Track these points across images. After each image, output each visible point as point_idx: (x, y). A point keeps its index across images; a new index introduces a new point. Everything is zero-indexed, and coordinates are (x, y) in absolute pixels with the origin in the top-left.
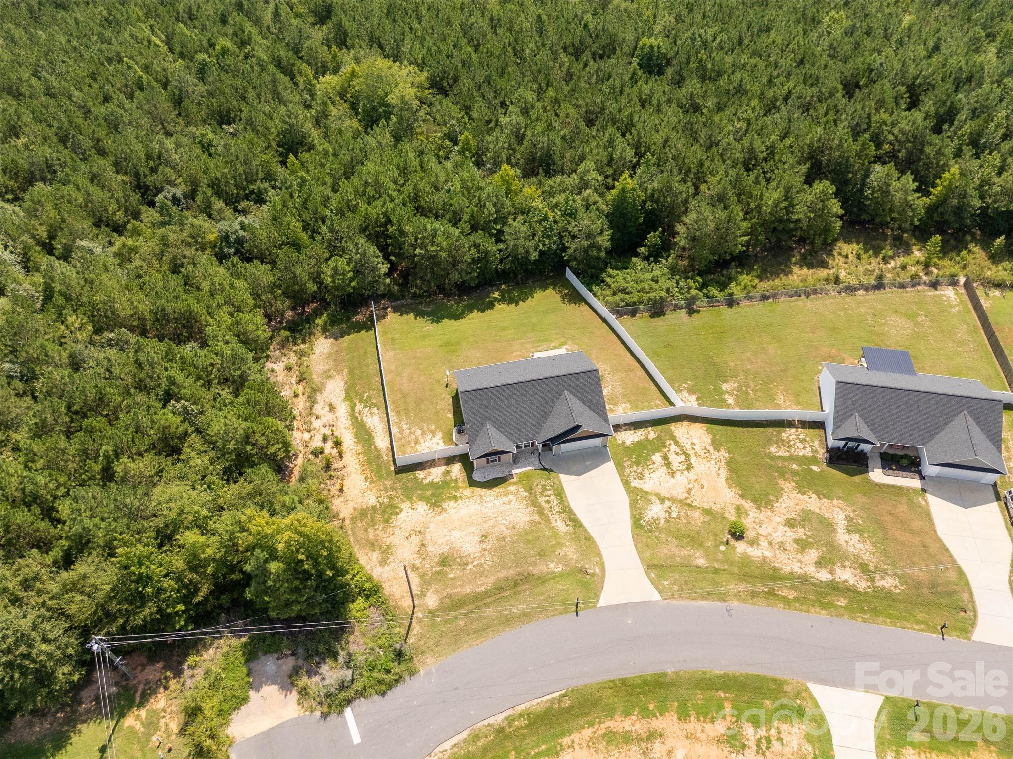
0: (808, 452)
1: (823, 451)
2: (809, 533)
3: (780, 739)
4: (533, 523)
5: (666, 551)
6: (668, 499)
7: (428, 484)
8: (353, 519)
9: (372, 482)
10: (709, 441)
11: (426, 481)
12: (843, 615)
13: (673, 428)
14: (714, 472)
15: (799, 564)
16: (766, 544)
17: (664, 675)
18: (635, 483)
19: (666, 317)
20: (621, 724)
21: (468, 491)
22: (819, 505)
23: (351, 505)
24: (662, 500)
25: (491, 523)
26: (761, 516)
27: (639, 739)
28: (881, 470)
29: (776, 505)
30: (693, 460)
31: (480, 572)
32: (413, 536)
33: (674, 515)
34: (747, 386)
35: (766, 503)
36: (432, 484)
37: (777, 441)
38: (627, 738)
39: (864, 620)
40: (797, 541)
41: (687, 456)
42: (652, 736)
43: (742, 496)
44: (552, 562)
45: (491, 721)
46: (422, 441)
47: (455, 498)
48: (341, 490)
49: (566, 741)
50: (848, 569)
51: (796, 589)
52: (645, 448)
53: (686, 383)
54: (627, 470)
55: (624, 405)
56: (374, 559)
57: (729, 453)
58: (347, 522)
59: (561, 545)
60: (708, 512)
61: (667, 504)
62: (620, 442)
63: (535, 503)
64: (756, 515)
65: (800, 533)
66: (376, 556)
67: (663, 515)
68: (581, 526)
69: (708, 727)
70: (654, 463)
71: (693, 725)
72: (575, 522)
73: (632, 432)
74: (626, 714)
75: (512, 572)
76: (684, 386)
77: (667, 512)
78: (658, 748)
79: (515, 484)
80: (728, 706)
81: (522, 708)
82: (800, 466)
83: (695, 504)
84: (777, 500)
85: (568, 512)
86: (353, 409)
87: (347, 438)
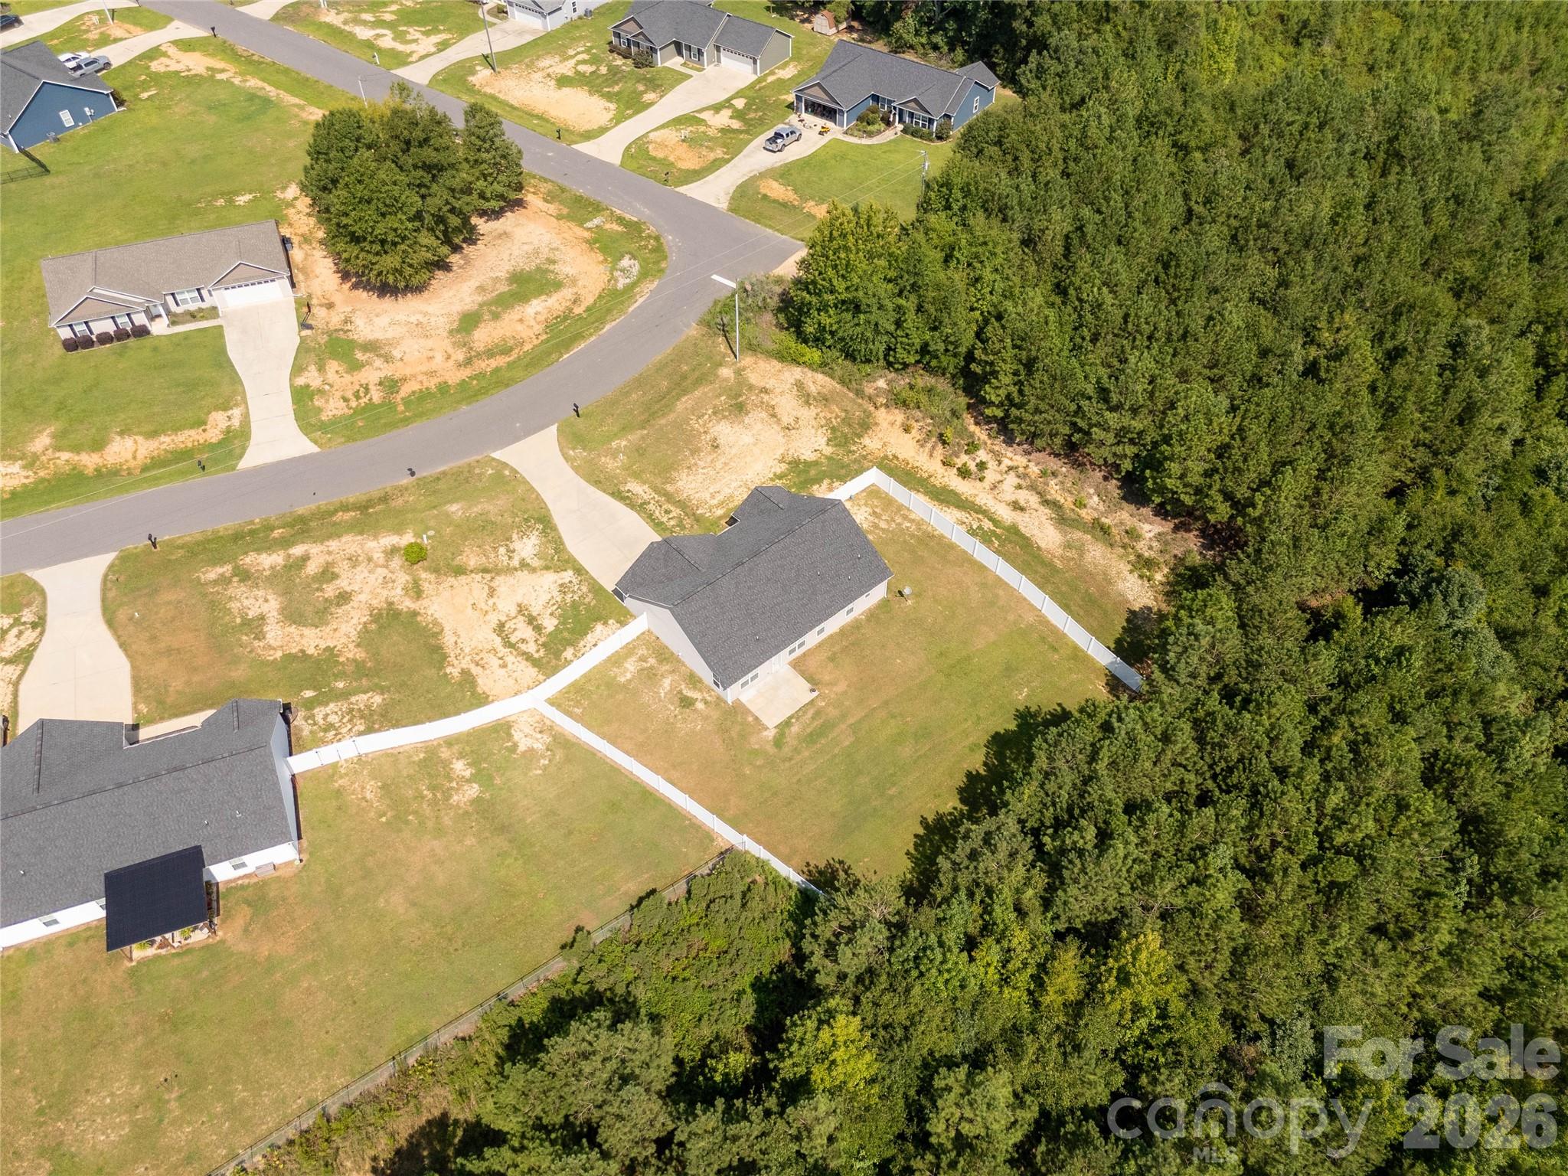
0: (321, 711)
1: (296, 722)
2: (317, 594)
3: (346, 401)
4: (670, 480)
5: (500, 502)
6: (516, 569)
7: (822, 480)
8: (869, 415)
9: (886, 457)
10: (480, 681)
12: (278, 520)
14: (463, 635)
15: (331, 549)
16: (376, 556)
17: (469, 404)
18: (568, 575)
20: (500, 361)
22: (304, 642)
23: (884, 424)
24: (524, 565)
25: (719, 465)
26: (385, 593)
27: (479, 355)
29: (364, 619)
30: (498, 640)
31: (697, 411)
32: (791, 421)
33: (502, 550)
34: (434, 803)
35: (380, 615)
37: (372, 714)
38: (490, 353)
39: (252, 522)
40: (335, 577)
41: (510, 645)
42: (468, 362)
43: (415, 614)
44: (626, 446)
45: (614, 323)
46: (870, 518)
47: (779, 477)
48: (906, 429)
49: (544, 337)
50: (267, 567)
51: (335, 524)
52: (572, 631)
53: (544, 768)
54: (584, 589)
55: (629, 676)
56: (811, 384)
57: (446, 675)
58: (872, 409)
59: (626, 468)
60: (460, 571)
61: (516, 563)
62: (612, 621)
63: (682, 505)
64: (393, 593)
65: (330, 590)
66: (812, 389)
67: (517, 545)
68: (612, 494)
69: (416, 387)
70: (551, 614)
71: (432, 384)
72: (619, 496)
74: (497, 370)
75: (663, 422)
76: (545, 762)
77: (513, 551)
78: (460, 355)
79: (720, 518)
80: (401, 408)
81: (592, 339)
82: (332, 690)
83: (478, 577)
84: (365, 627)
85: (640, 507)
86: (991, 519)
87: (959, 485)
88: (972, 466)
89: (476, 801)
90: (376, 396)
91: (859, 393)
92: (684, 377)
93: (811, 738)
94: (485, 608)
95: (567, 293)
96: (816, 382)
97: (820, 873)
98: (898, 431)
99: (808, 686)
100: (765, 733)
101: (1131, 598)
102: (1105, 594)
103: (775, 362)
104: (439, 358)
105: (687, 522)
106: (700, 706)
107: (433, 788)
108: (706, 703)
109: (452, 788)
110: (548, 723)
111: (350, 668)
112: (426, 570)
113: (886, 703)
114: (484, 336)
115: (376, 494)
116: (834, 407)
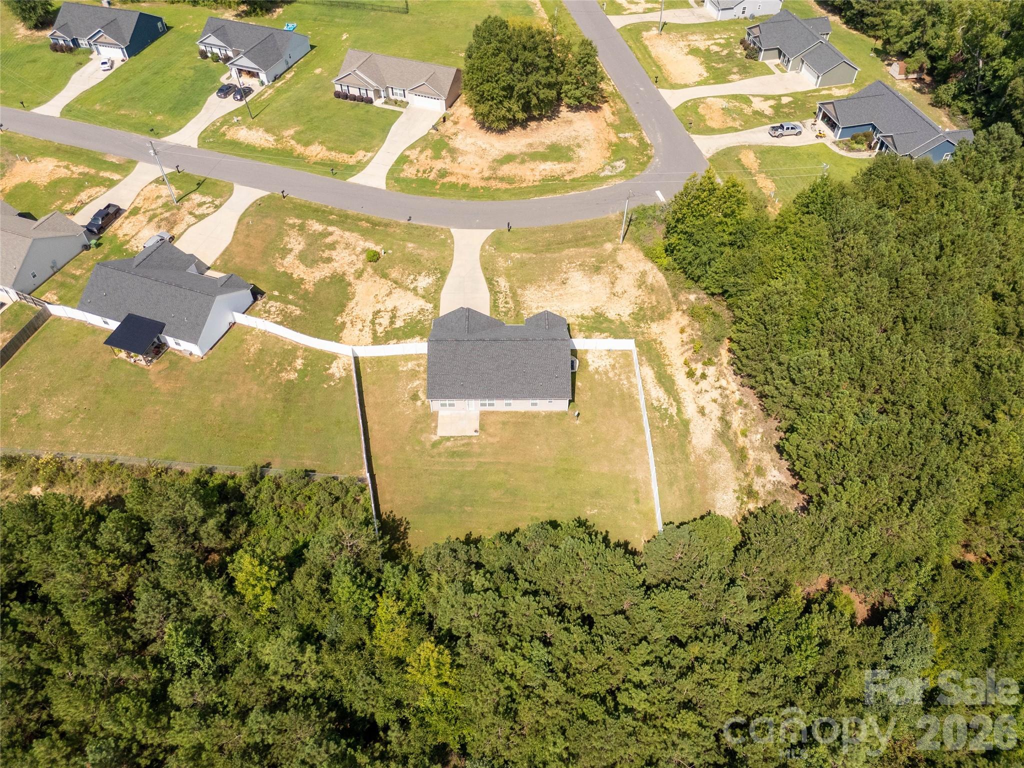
1: (258, 302)
2: (320, 252)
4: (523, 288)
6: (409, 289)
7: (604, 332)
8: (669, 311)
10: (345, 331)
14: (359, 306)
15: (344, 236)
16: (358, 249)
17: (469, 200)
18: (430, 306)
20: (504, 186)
22: (296, 270)
23: (673, 322)
24: (415, 289)
25: (556, 293)
26: (346, 268)
27: (496, 178)
29: (328, 275)
30: (371, 317)
31: (572, 259)
32: (620, 291)
33: (412, 277)
34: (273, 370)
35: (336, 276)
37: (289, 317)
38: (502, 179)
39: (327, 207)
40: (334, 249)
41: (373, 322)
42: (489, 178)
43: (350, 284)
46: (608, 367)
47: (583, 317)
48: (682, 331)
50: (313, 230)
52: (404, 333)
53: (329, 386)
55: (405, 369)
56: (651, 277)
57: (335, 319)
58: (675, 309)
59: (507, 269)
60: (385, 276)
61: (412, 286)
63: (517, 303)
64: (350, 270)
65: (327, 254)
66: (650, 280)
67: (420, 278)
68: (487, 279)
70: (404, 320)
71: (462, 182)
72: (490, 282)
74: (498, 190)
76: (334, 384)
77: (416, 280)
78: (487, 174)
80: (438, 187)
81: (559, 196)
82: (286, 297)
83: (390, 283)
84: (325, 278)
85: (494, 292)
86: (678, 409)
87: (681, 379)
88: (698, 373)
89: (289, 381)
90: (433, 176)
91: (675, 296)
93: (453, 454)
94: (380, 299)
95: (569, 166)
96: (656, 277)
97: (393, 520)
98: (677, 329)
99: (477, 427)
100: (433, 436)
101: (718, 505)
102: (704, 492)
103: (641, 254)
104: (477, 170)
105: (512, 313)
106: (419, 403)
107: (279, 364)
108: (423, 403)
109: (286, 369)
111: (302, 292)
112: (372, 267)
113: (509, 464)
114: (507, 170)
115: (385, 221)
116: (654, 298)
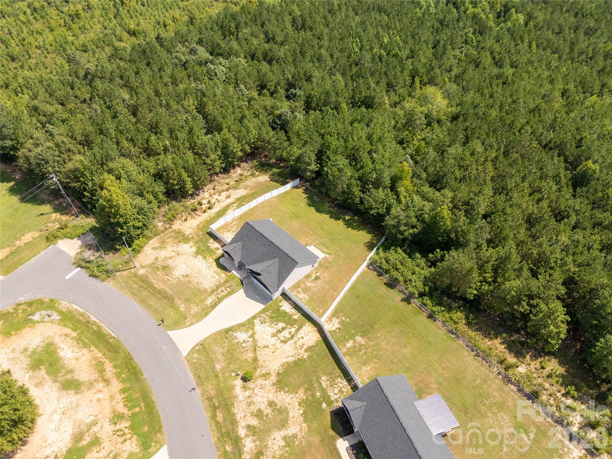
0: (333, 397)
2: (270, 416)
3: (125, 440)
4: (205, 290)
5: (216, 349)
6: (254, 339)
7: (207, 245)
8: (174, 231)
9: (198, 228)
10: (310, 345)
11: (209, 244)
12: (219, 451)
13: (307, 324)
14: (288, 354)
15: (242, 416)
16: (247, 394)
17: (142, 374)
18: (257, 321)
19: (391, 290)
20: (109, 366)
21: (211, 260)
23: (181, 227)
24: (252, 336)
25: (198, 275)
26: (268, 387)
27: (102, 376)
28: (348, 445)
29: (283, 393)
30: (290, 342)
31: (166, 282)
32: (175, 253)
33: (244, 345)
34: (367, 348)
35: (280, 387)
36: (208, 247)
37: (332, 378)
38: (101, 371)
40: (259, 410)
41: (292, 337)
42: (107, 381)
43: (278, 374)
44: (185, 305)
45: (92, 317)
46: (230, 232)
47: (205, 258)
48: (186, 220)
49: (93, 348)
50: (254, 444)
51: (225, 420)
52: (285, 317)
53: (346, 318)
54: (263, 315)
55: (306, 296)
57: (308, 358)
58: (171, 230)
59: (198, 305)
60: (255, 360)
61: (251, 340)
62: (280, 304)
63: (218, 287)
64: (268, 384)
65: (267, 411)
66: (157, 245)
67: (241, 340)
68: (213, 308)
69: (121, 405)
70: (276, 325)
71: (119, 397)
72: (214, 305)
73: (291, 307)
74: (115, 367)
75: (171, 293)
76: (344, 318)
77: (244, 341)
78: (101, 385)
79: (226, 275)
80: (137, 410)
81: (102, 325)
82: (321, 396)
83: (258, 352)
84: (287, 392)
85: (220, 300)
86: (233, 204)
87: (216, 209)
88: (208, 205)
89: (362, 336)
90: (124, 424)
91: (163, 232)
92: (141, 287)
94: (273, 349)
98: (185, 223)
100: (327, 257)
101: (265, 180)
102: (264, 184)
103: (139, 255)
104: (101, 395)
106: (318, 274)
107: (360, 350)
108: (317, 272)
110: (327, 319)
111: (309, 393)
112: (255, 373)
113: (311, 231)
116: (168, 240)
